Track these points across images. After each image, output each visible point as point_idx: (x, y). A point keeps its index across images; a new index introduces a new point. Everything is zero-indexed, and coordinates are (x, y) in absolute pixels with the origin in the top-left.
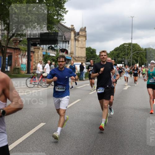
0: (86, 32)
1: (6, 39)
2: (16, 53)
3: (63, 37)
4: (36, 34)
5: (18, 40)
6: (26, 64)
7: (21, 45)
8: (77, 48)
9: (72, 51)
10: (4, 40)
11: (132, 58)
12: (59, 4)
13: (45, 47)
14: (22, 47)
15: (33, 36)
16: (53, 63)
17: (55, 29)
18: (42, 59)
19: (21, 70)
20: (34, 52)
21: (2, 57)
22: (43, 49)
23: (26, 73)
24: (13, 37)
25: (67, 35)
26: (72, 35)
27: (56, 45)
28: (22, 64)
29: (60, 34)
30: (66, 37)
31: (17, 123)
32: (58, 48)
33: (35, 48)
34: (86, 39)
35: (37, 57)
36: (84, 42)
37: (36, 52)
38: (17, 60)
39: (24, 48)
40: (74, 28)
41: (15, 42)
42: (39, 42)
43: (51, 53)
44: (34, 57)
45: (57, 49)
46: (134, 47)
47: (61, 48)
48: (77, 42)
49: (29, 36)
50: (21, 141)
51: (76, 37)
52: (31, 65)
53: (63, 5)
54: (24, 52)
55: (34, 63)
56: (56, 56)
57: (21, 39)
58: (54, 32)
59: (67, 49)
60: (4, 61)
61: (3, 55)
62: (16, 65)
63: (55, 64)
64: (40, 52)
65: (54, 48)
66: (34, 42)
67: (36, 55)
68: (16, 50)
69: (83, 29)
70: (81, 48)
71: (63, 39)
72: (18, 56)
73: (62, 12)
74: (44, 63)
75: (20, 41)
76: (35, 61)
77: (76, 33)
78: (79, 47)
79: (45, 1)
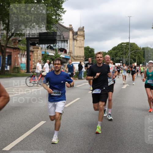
0: (84, 31)
1: (5, 39)
2: (15, 52)
3: (61, 36)
4: (35, 34)
5: (17, 40)
6: (25, 63)
7: (20, 45)
8: (75, 47)
9: (70, 50)
10: (3, 40)
11: (129, 57)
12: (57, 4)
13: (44, 46)
14: (21, 46)
15: (32, 36)
17: (54, 28)
18: (41, 58)
19: (20, 69)
20: (33, 52)
21: (2, 57)
22: (42, 49)
23: (26, 73)
24: (12, 37)
25: (65, 34)
26: (70, 35)
27: (54, 45)
28: (21, 63)
29: (58, 33)
30: (65, 37)
31: (18, 121)
32: (57, 47)
33: (33, 47)
34: (84, 39)
35: (36, 56)
36: (82, 42)
37: (35, 51)
38: (16, 60)
39: (23, 47)
40: (72, 27)
41: (15, 41)
42: (38, 42)
43: (50, 52)
44: (33, 56)
45: (56, 48)
46: (132, 47)
47: (59, 48)
48: (75, 41)
49: (28, 36)
50: (22, 139)
51: (74, 37)
52: (30, 64)
53: (61, 5)
54: (23, 51)
55: (33, 63)
56: (55, 56)
57: (20, 39)
58: (53, 31)
59: (66, 48)
60: (4, 61)
61: (2, 54)
62: (15, 65)
64: (39, 51)
65: (53, 47)
66: (33, 42)
67: (36, 54)
68: (16, 50)
69: (81, 28)
70: (79, 47)
71: (62, 38)
72: (17, 56)
73: (60, 12)
74: (43, 62)
75: (19, 41)
76: (34, 60)
77: (74, 32)
78: (77, 47)
79: (43, 2)
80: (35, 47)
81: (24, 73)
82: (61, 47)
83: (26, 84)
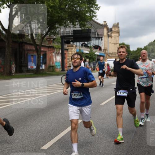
0: (119, 27)
1: (40, 38)
2: (50, 51)
3: (95, 33)
4: (69, 31)
5: (52, 38)
6: (60, 62)
7: (55, 43)
8: (110, 44)
9: (105, 47)
10: (38, 39)
12: (92, 1)
13: (78, 44)
14: (56, 45)
16: (88, 60)
17: (88, 25)
19: (55, 68)
20: (67, 50)
21: (37, 56)
22: (76, 46)
23: (61, 71)
24: (47, 36)
25: (99, 31)
26: (105, 31)
27: (89, 42)
28: (56, 62)
29: (93, 31)
30: (99, 34)
31: (55, 120)
32: (92, 44)
33: (68, 45)
34: (119, 35)
35: (71, 54)
36: (117, 38)
37: (70, 49)
38: (51, 58)
39: (58, 46)
40: (107, 24)
41: (49, 40)
42: (72, 40)
43: (84, 50)
44: (67, 54)
45: (90, 46)
47: (94, 45)
48: (110, 38)
49: (63, 34)
50: (60, 138)
51: (109, 34)
52: (65, 63)
53: (95, 1)
54: (58, 50)
55: (68, 61)
56: (90, 53)
57: (55, 37)
58: (87, 29)
59: (100, 45)
60: (39, 60)
62: (50, 63)
63: (89, 61)
64: (73, 49)
65: (87, 45)
66: (67, 40)
67: (70, 53)
68: (50, 48)
69: (115, 24)
70: (115, 44)
71: (96, 35)
72: (52, 54)
73: (94, 9)
75: (54, 39)
76: (69, 58)
77: (109, 29)
78: (112, 44)
80: (70, 45)
81: (59, 71)
82: (95, 44)
83: (62, 82)
